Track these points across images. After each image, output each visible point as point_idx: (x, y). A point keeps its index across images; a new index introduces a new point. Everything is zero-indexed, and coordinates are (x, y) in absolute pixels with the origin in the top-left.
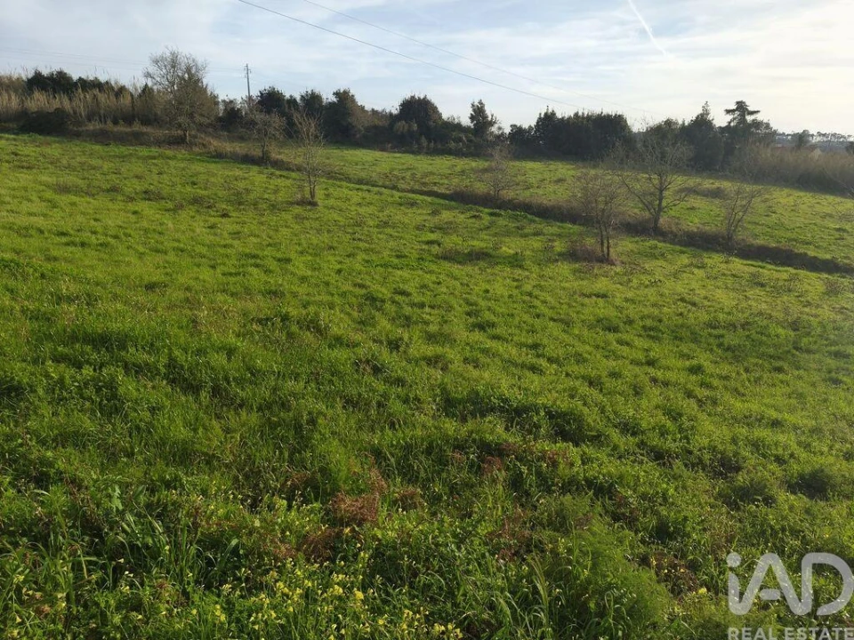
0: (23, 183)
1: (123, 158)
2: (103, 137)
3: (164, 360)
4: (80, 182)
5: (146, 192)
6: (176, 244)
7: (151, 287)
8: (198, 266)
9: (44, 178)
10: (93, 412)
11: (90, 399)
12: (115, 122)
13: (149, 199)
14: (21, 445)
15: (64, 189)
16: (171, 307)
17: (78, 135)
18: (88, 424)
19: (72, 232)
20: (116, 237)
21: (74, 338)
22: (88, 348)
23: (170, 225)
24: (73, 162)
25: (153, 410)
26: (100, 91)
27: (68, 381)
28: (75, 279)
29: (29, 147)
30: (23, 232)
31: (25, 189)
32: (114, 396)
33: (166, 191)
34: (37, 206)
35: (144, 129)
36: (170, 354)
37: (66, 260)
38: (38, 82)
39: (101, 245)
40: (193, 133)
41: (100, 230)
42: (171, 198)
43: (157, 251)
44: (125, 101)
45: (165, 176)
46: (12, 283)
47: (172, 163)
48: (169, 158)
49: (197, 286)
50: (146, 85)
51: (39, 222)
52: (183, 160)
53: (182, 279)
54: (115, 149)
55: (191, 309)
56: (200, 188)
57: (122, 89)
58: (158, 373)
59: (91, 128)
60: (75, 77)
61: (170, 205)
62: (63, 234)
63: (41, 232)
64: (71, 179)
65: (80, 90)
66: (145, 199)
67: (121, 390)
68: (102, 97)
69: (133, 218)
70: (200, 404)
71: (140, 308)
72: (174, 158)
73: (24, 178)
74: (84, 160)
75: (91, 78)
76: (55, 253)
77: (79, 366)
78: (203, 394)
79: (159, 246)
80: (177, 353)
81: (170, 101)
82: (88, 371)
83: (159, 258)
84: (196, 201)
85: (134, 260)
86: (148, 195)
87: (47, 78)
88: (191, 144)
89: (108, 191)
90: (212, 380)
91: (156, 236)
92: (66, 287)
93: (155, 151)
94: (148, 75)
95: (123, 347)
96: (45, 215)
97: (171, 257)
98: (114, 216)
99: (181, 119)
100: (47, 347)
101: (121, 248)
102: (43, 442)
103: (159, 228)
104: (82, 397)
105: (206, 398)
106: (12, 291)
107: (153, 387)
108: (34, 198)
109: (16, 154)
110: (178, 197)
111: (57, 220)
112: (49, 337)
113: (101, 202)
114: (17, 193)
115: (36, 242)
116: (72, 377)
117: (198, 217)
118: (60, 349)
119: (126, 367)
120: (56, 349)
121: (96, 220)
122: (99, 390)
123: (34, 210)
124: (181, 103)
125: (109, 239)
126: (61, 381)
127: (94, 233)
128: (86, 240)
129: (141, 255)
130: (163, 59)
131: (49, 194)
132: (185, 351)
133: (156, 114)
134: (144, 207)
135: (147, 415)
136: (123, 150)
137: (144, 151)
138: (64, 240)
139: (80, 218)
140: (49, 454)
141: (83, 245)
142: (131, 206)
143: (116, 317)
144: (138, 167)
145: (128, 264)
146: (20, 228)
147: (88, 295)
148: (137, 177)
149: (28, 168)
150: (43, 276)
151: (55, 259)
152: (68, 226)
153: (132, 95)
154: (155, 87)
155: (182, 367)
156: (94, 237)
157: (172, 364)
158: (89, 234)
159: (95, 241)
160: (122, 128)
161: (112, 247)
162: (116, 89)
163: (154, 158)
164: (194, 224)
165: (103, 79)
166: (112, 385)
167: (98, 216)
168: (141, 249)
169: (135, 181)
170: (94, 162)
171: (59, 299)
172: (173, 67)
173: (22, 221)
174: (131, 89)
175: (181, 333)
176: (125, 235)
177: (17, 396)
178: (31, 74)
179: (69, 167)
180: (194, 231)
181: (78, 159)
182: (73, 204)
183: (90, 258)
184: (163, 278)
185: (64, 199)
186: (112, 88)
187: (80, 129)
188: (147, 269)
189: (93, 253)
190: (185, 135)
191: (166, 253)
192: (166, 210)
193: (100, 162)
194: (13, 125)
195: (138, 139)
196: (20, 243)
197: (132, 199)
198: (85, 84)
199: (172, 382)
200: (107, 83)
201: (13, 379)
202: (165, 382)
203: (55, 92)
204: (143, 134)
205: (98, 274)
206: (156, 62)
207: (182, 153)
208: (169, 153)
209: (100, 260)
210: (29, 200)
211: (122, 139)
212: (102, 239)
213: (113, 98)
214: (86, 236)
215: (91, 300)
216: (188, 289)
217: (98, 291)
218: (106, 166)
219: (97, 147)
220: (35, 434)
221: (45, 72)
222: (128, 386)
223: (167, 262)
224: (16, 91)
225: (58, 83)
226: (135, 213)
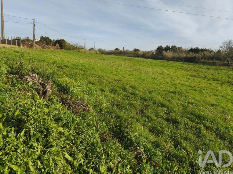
0: (183, 74)
1: (209, 69)
2: (204, 63)
3: (215, 127)
4: (196, 74)
5: (213, 78)
6: (221, 94)
7: (212, 105)
8: (227, 102)
9: (188, 73)
10: (194, 134)
11: (193, 131)
12: (208, 59)
13: (214, 80)
14: (177, 136)
15: (192, 76)
16: (218, 112)
17: (198, 63)
18: (193, 138)
19: (193, 87)
20: (204, 89)
21: (191, 114)
22: (195, 117)
23: (220, 88)
24: (196, 69)
25: (210, 140)
26: (206, 52)
27: (189, 124)
28: (193, 98)
29: (186, 65)
30: (182, 85)
31: (184, 75)
32: (200, 132)
33: (219, 79)
34: (186, 80)
35: (216, 61)
36: (217, 126)
37: (191, 93)
38: (192, 50)
39: (200, 91)
40: (231, 62)
41: (200, 87)
42: (221, 81)
43: (215, 95)
44: (212, 54)
45: (220, 74)
46: (179, 97)
47: (223, 71)
48: (222, 69)
49: (227, 108)
50: (219, 50)
51: (186, 83)
52: (226, 70)
53: (222, 105)
54: (207, 66)
55: (224, 114)
56: (231, 79)
57: (212, 51)
58: (213, 131)
59: (202, 61)
60: (200, 48)
61: (220, 83)
62: (191, 87)
63: (186, 86)
64: (195, 73)
65: (201, 52)
66: (213, 80)
67: (202, 131)
68: (206, 53)
69: (209, 85)
70: (225, 144)
71: (209, 110)
72: (224, 69)
73: (184, 72)
74: (198, 69)
75: (204, 49)
76: (189, 91)
77: (192, 121)
78: (226, 142)
79: (216, 94)
80: (219, 126)
81: (226, 54)
82: (194, 123)
83: (215, 97)
84: (229, 82)
85: (208, 97)
86: (214, 79)
87: (194, 49)
88: (230, 66)
89: (203, 77)
90: (230, 138)
91: (215, 91)
92: (191, 100)
93: (218, 67)
94: (221, 47)
95: (204, 120)
96: (187, 82)
97: (219, 97)
98: (204, 84)
99: (228, 59)
100: (185, 114)
101: (205, 93)
102: (181, 137)
103: (216, 89)
104: (192, 130)
105: (227, 143)
106: (179, 99)
107: (211, 134)
108: (185, 77)
109: (183, 67)
110: (223, 80)
111: (190, 83)
112: (186, 112)
113: (201, 80)
114: (182, 76)
115: (184, 88)
116: (190, 124)
117: (229, 87)
118: (188, 116)
119: (204, 125)
120: (187, 115)
121: (199, 84)
122: (196, 129)
123: (185, 80)
124: (229, 54)
125: (202, 90)
126: (187, 124)
127: (198, 88)
128: (196, 89)
129: (210, 96)
130: (226, 42)
131: (189, 77)
132: (222, 127)
133: (220, 58)
134: (212, 82)
135: (208, 141)
136: (209, 67)
137: (214, 67)
138: (191, 88)
139: (195, 83)
140: (182, 141)
141: (195, 90)
142: (209, 82)
143: (203, 111)
144: (212, 71)
145: (207, 97)
146: (182, 84)
147: (196, 104)
148: (212, 74)
149: (185, 70)
150: (186, 96)
151: (188, 93)
152: (192, 85)
153: (214, 52)
154: (222, 50)
155: (220, 131)
156: (198, 89)
157: (217, 129)
158: (197, 88)
159: (198, 90)
160: (210, 61)
161: (203, 92)
162: (210, 51)
163: (218, 69)
164: (227, 89)
165: (207, 49)
166: (199, 129)
167: (199, 83)
168: (210, 94)
169: (211, 75)
170: (201, 69)
171: (189, 103)
172: (229, 44)
173: (182, 82)
174: (215, 51)
175: (221, 121)
176: (206, 89)
177: (177, 124)
178: (190, 49)
179: (194, 70)
180: (227, 91)
181: (197, 69)
182: (194, 80)
183: (197, 94)
184: (216, 103)
185: (192, 78)
186: (209, 51)
187: (199, 61)
188: (211, 100)
189: (197, 93)
190: (228, 63)
191: (217, 96)
192: (219, 84)
193: (202, 69)
194: (183, 60)
195: (214, 64)
196: (181, 88)
197: (209, 80)
198: (202, 50)
199: (217, 134)
200: (208, 49)
201: (177, 120)
202: (214, 134)
203: (195, 52)
204: (215, 63)
205: (198, 98)
206: (224, 43)
207: (227, 68)
208: (222, 68)
209: (199, 95)
210: (184, 78)
211: (209, 64)
212: (200, 89)
213: (209, 53)
214: (196, 88)
215: (197, 105)
216: (224, 108)
217: (199, 103)
218: (204, 71)
219: (202, 66)
220: (180, 134)
221: (193, 48)
222: (204, 131)
223: (218, 99)
224: (186, 53)
225: (196, 50)
226: (210, 84)
